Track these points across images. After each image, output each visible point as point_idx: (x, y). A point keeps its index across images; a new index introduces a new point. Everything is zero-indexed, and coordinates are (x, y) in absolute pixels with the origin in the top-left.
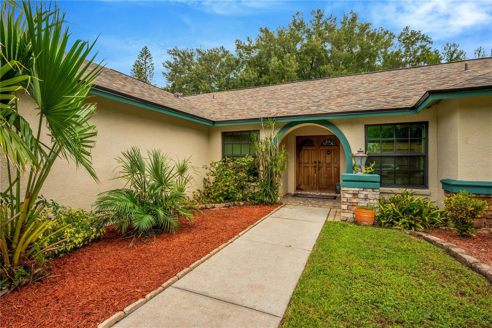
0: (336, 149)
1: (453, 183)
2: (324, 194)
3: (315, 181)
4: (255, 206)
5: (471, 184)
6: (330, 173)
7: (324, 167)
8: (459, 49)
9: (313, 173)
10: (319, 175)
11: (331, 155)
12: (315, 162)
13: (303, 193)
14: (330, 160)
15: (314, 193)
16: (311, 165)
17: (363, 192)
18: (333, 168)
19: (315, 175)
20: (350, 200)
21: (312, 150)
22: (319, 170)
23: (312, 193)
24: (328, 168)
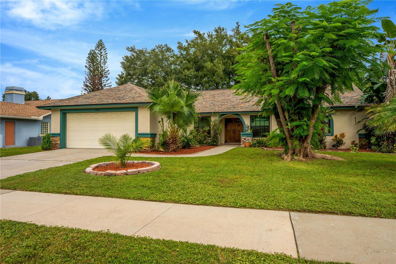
2: (237, 143)
3: (233, 138)
7: (237, 132)
9: (232, 135)
11: (240, 126)
13: (228, 143)
16: (232, 131)
17: (247, 138)
20: (243, 141)
21: (232, 124)
23: (232, 143)
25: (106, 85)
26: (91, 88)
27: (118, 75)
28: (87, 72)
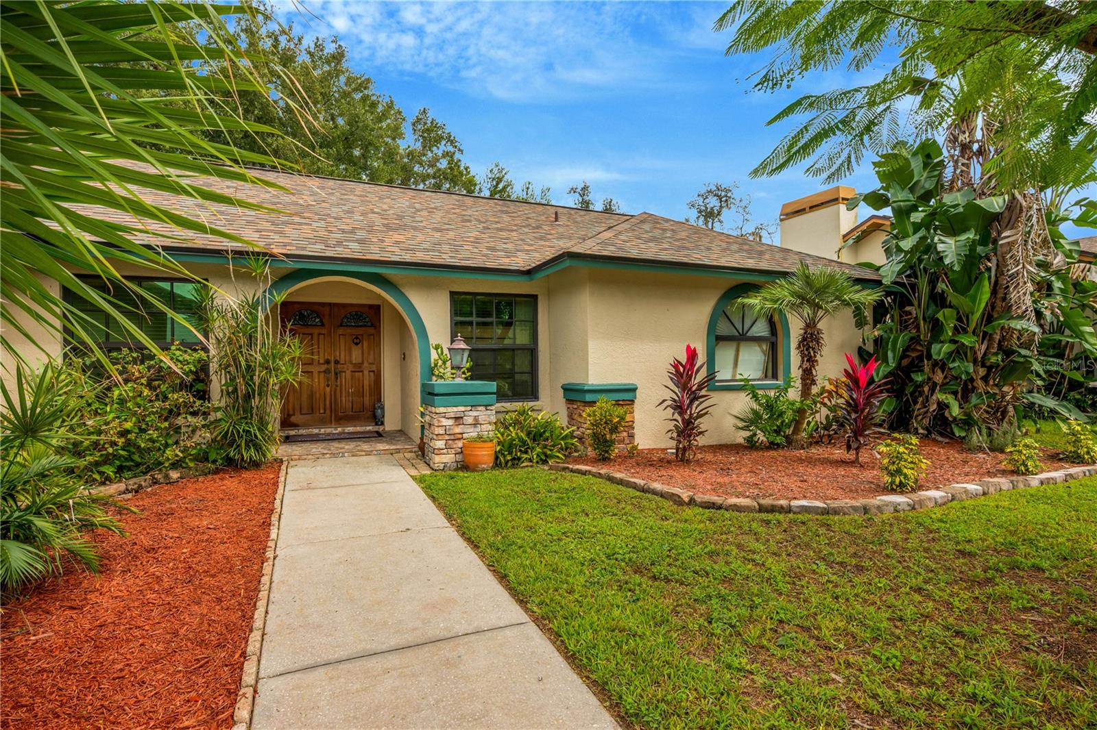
0: (373, 335)
1: (586, 388)
2: (351, 429)
3: (328, 403)
4: (210, 477)
5: (606, 388)
6: (361, 382)
7: (348, 372)
8: (506, 178)
9: (322, 385)
10: (336, 390)
11: (363, 346)
12: (328, 362)
13: (303, 432)
14: (361, 356)
15: (329, 430)
16: (318, 369)
17: (471, 413)
18: (366, 372)
19: (328, 389)
20: (449, 429)
21: (319, 334)
22: (337, 378)
23: (322, 430)
24: (357, 373)
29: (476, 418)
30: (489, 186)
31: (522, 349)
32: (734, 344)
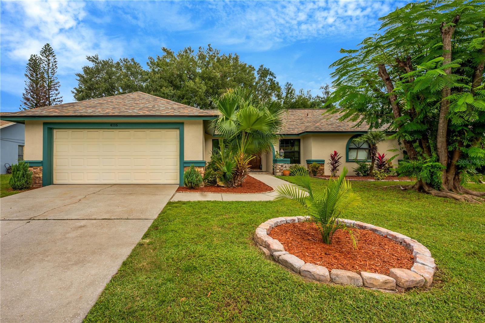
1: (311, 160)
2: (255, 170)
8: (292, 87)
17: (284, 165)
20: (280, 168)
25: (56, 100)
26: (34, 102)
27: (74, 89)
28: (27, 82)
29: (286, 166)
30: (286, 91)
31: (296, 152)
32: (356, 150)
